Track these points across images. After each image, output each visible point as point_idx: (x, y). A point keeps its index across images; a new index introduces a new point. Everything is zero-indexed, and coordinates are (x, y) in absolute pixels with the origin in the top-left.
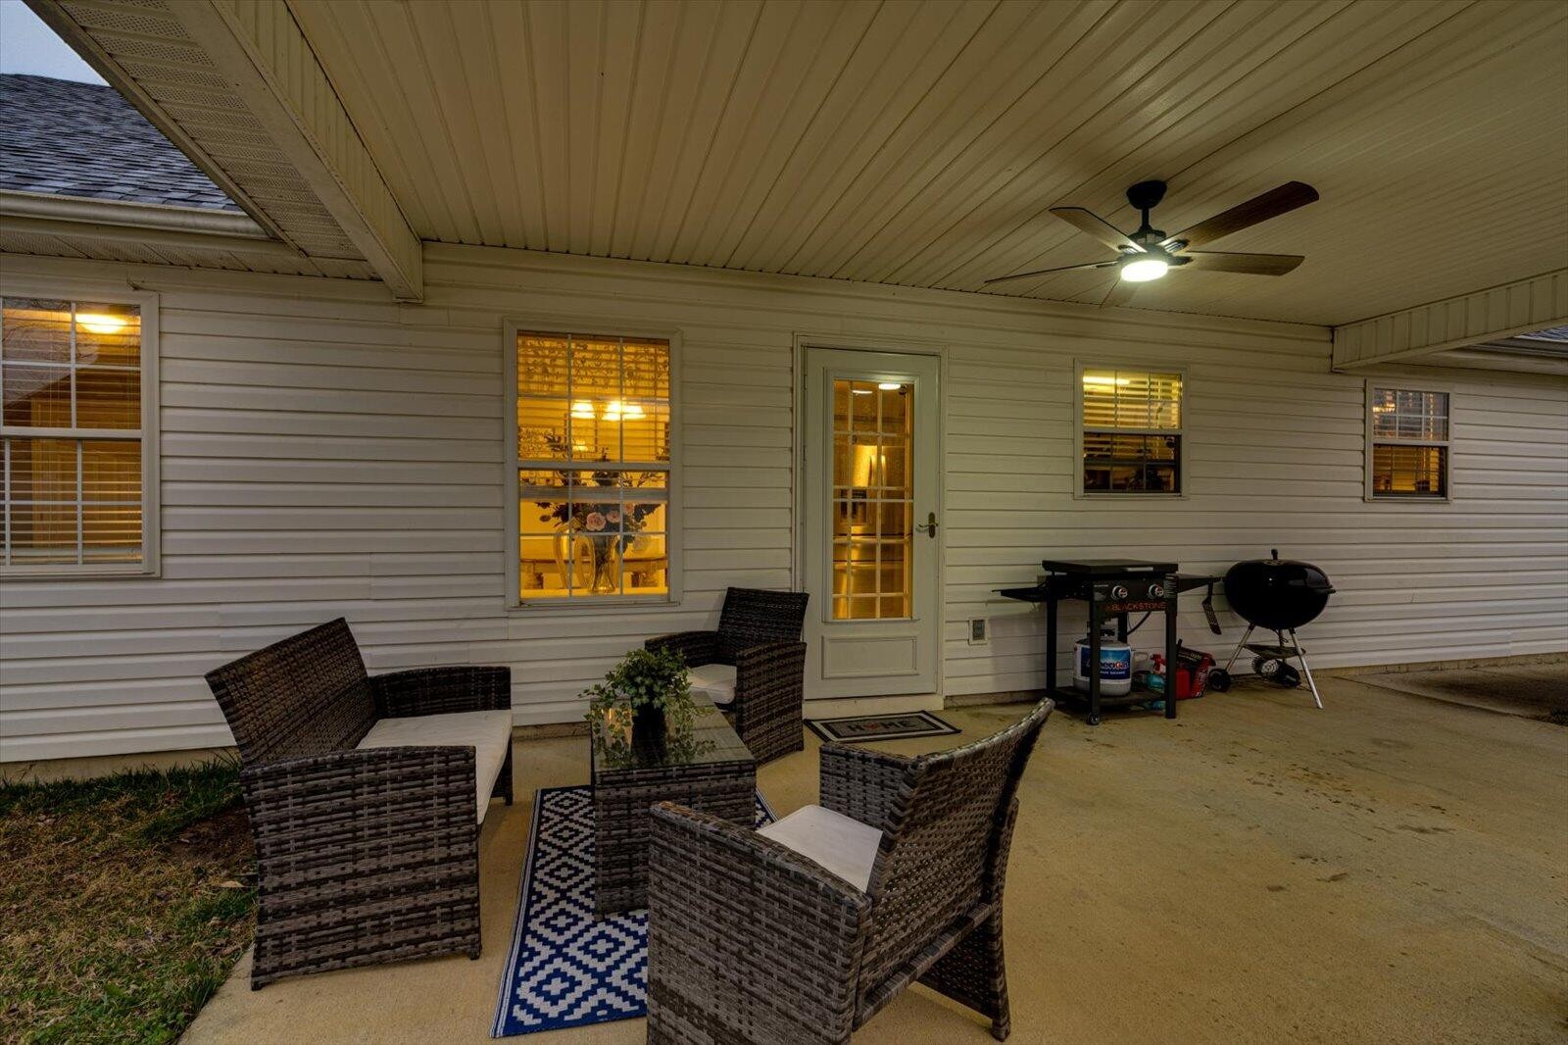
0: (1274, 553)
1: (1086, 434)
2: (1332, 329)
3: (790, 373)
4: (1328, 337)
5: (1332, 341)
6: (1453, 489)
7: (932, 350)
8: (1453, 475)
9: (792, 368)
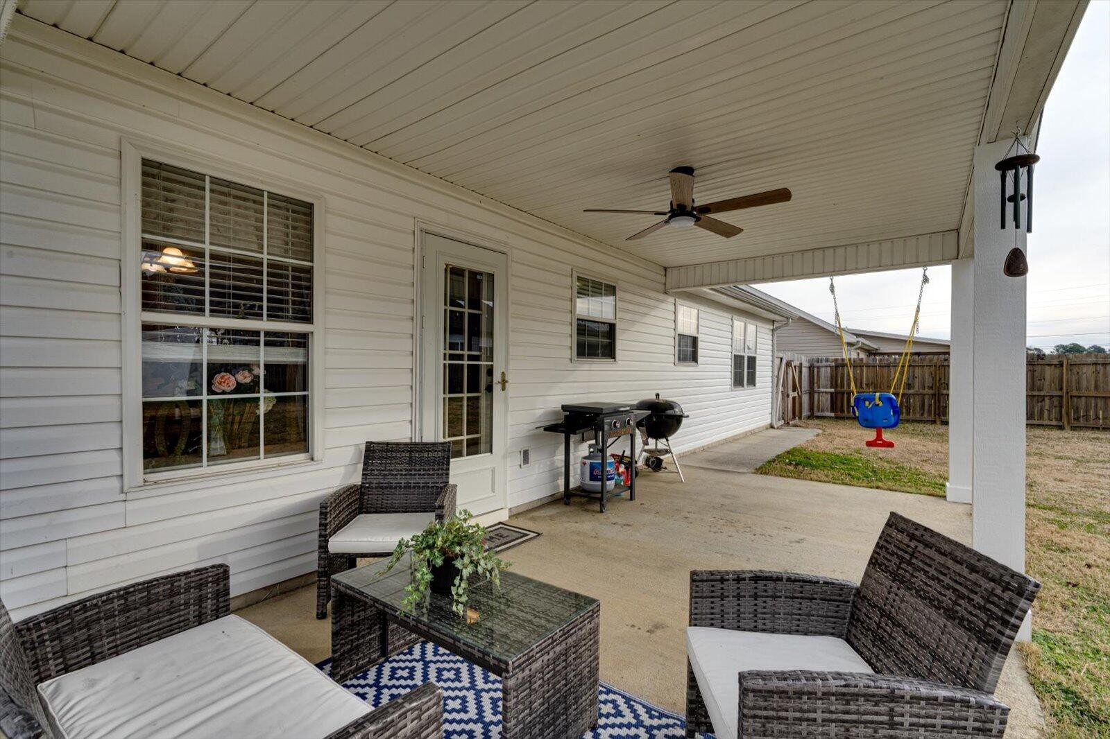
0: (658, 395)
1: (578, 320)
2: (666, 269)
3: (412, 252)
4: (663, 273)
5: (665, 276)
6: (700, 359)
7: (503, 249)
8: (700, 352)
9: (414, 249)
